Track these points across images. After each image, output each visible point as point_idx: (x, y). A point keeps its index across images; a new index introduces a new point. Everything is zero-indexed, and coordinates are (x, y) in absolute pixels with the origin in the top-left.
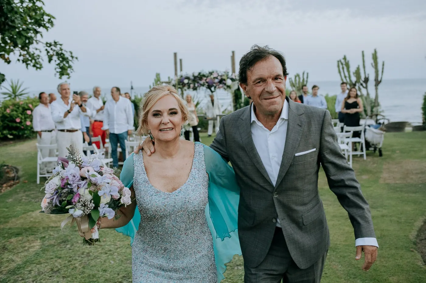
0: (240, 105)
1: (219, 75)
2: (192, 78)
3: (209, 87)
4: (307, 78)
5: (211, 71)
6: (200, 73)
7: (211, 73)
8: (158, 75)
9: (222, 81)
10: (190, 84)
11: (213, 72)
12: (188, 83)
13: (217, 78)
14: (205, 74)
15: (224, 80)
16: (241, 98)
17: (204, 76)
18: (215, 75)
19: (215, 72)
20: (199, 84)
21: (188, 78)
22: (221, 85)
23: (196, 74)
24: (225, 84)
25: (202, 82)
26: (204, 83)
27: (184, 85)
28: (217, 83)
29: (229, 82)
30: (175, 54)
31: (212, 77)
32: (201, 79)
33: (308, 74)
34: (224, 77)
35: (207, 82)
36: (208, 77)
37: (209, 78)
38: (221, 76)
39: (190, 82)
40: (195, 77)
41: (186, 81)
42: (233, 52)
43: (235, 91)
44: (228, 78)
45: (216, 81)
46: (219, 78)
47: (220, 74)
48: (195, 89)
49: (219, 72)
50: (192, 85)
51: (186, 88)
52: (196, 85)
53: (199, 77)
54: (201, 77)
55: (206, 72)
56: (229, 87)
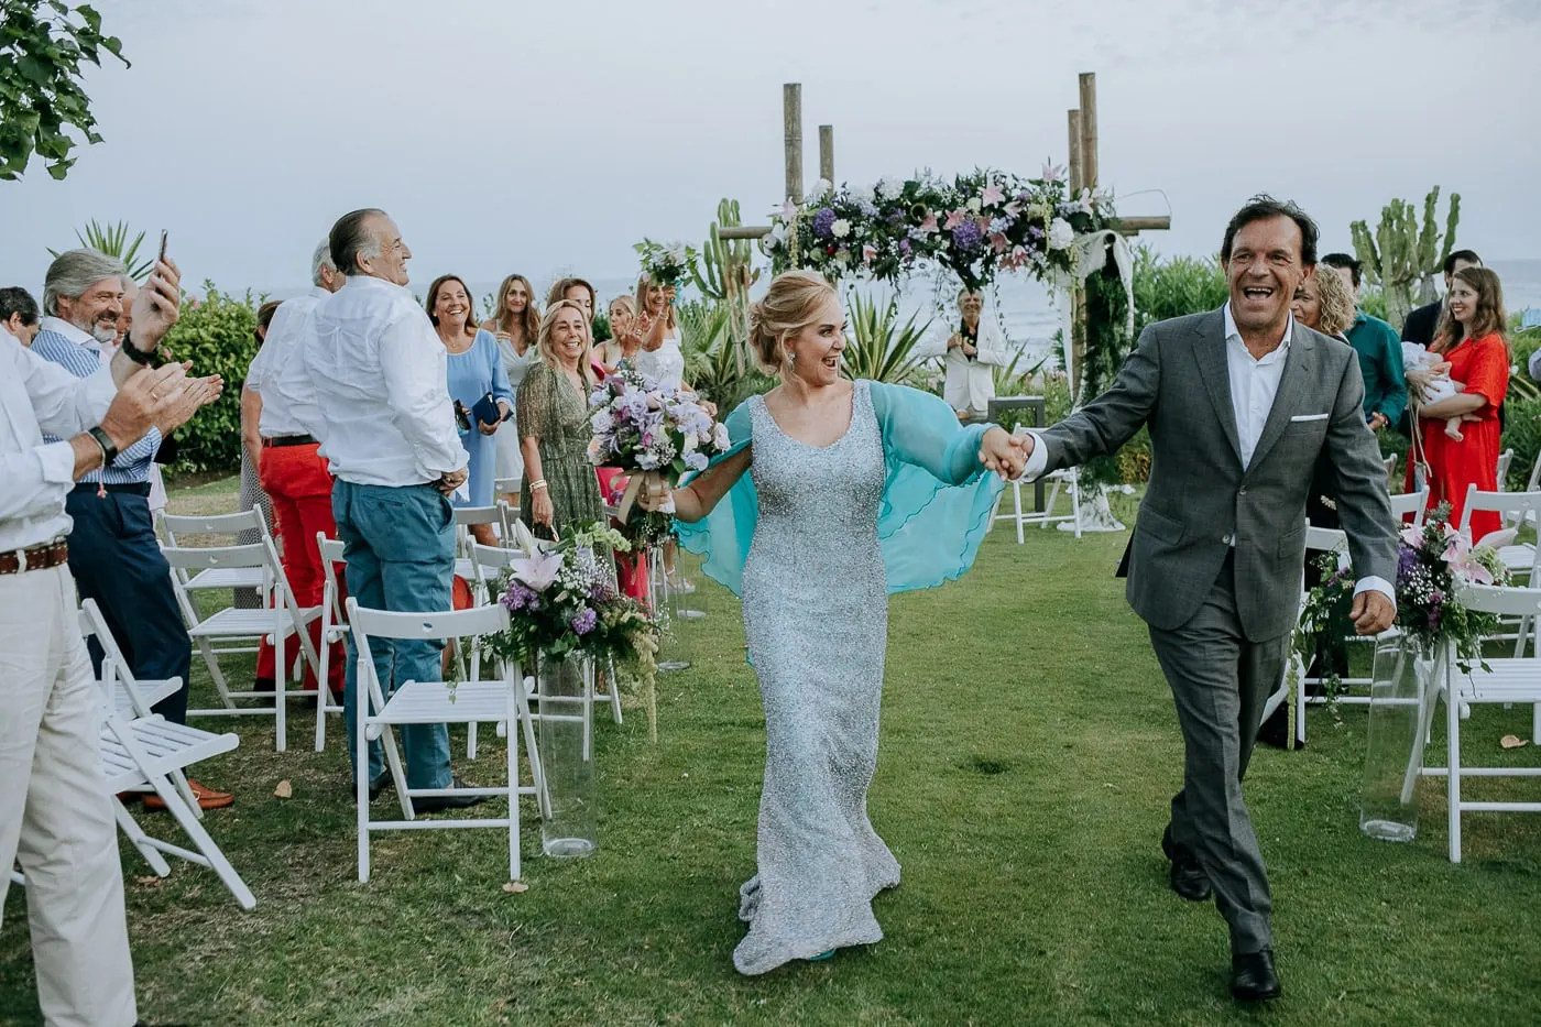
0: (1114, 352)
1: (1009, 199)
2: (870, 209)
3: (959, 259)
4: (1453, 219)
5: (968, 173)
6: (910, 187)
7: (969, 188)
8: (728, 210)
9: (1024, 230)
10: (863, 239)
11: (982, 181)
12: (851, 237)
13: (1000, 213)
14: (937, 189)
15: (1039, 222)
16: (1120, 317)
17: (932, 200)
18: (991, 196)
19: (990, 182)
20: (905, 243)
21: (852, 213)
22: (1019, 250)
23: (893, 192)
24: (1042, 244)
25: (920, 234)
26: (931, 236)
27: (830, 246)
28: (998, 236)
29: (1061, 234)
30: (792, 92)
31: (974, 204)
32: (916, 217)
33: (1455, 200)
34: (1033, 209)
35: (947, 234)
36: (953, 204)
37: (961, 210)
38: (1023, 201)
39: (860, 231)
40: (888, 208)
41: (841, 228)
42: (1085, 80)
43: (1090, 281)
44: (1057, 214)
45: (997, 225)
46: (1011, 210)
47: (1016, 193)
48: (885, 268)
49: (1010, 182)
50: (869, 250)
51: (840, 262)
52: (893, 248)
53: (907, 208)
54: (914, 203)
55: (942, 176)
56: (1060, 258)
